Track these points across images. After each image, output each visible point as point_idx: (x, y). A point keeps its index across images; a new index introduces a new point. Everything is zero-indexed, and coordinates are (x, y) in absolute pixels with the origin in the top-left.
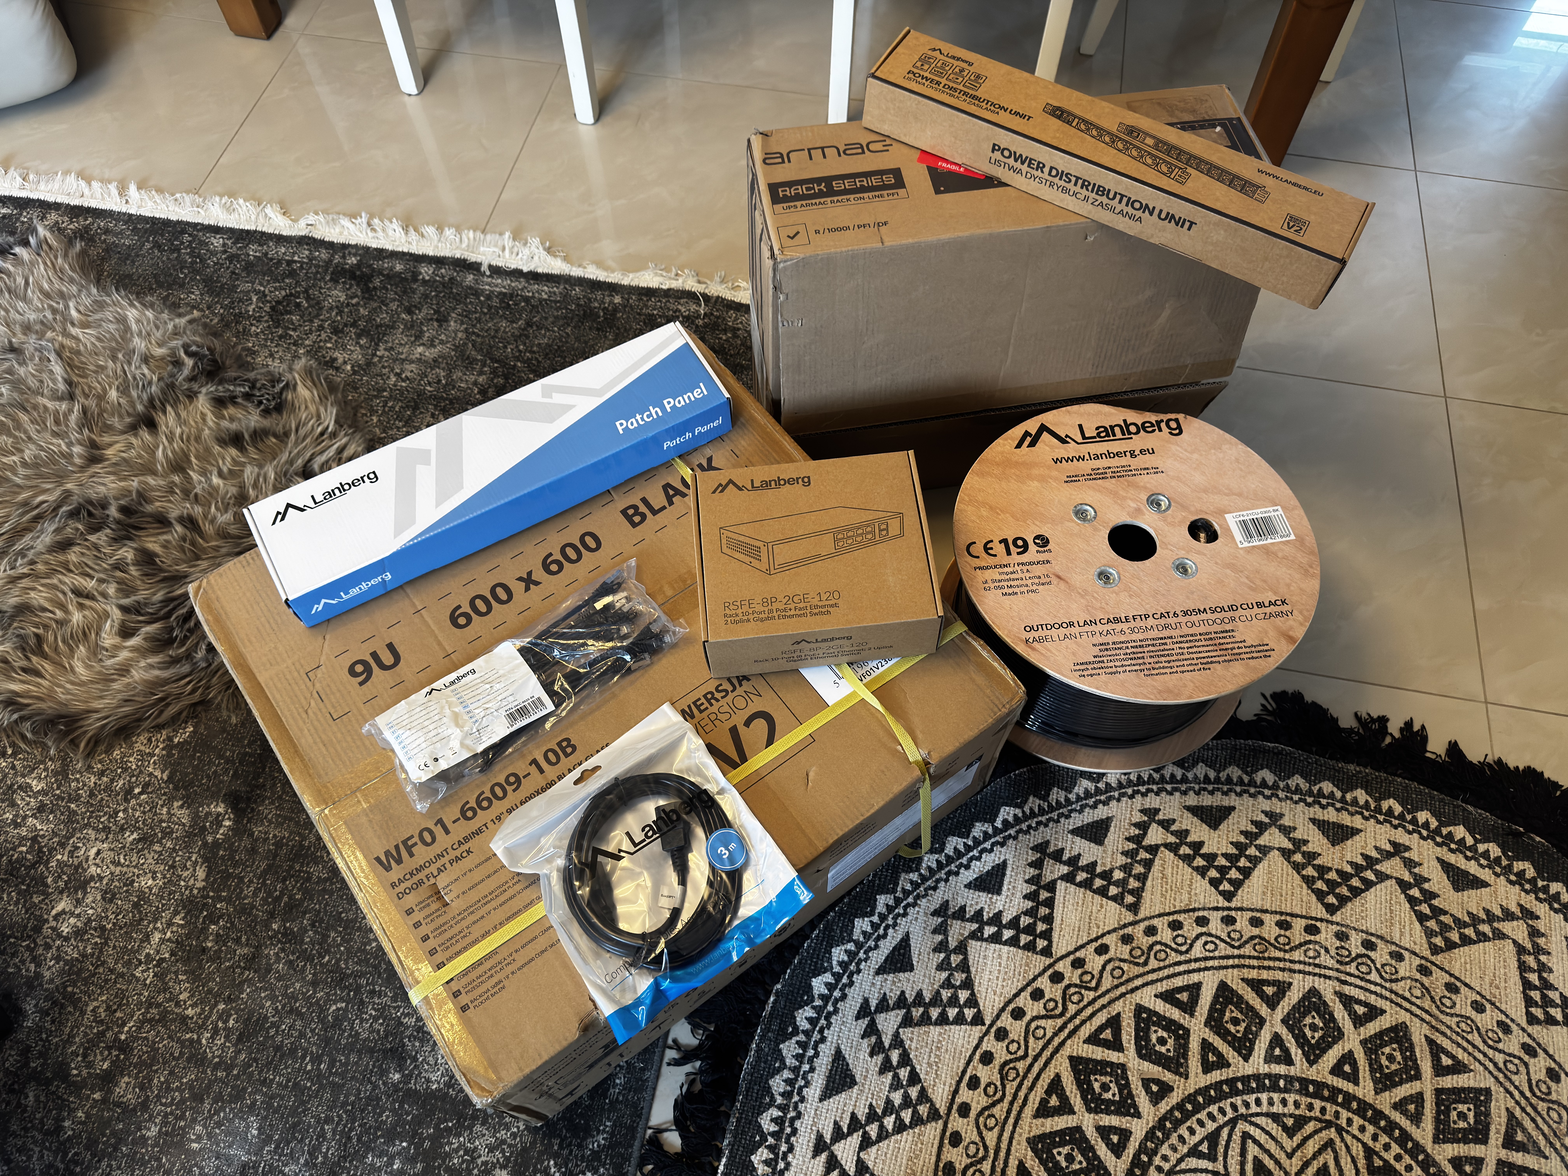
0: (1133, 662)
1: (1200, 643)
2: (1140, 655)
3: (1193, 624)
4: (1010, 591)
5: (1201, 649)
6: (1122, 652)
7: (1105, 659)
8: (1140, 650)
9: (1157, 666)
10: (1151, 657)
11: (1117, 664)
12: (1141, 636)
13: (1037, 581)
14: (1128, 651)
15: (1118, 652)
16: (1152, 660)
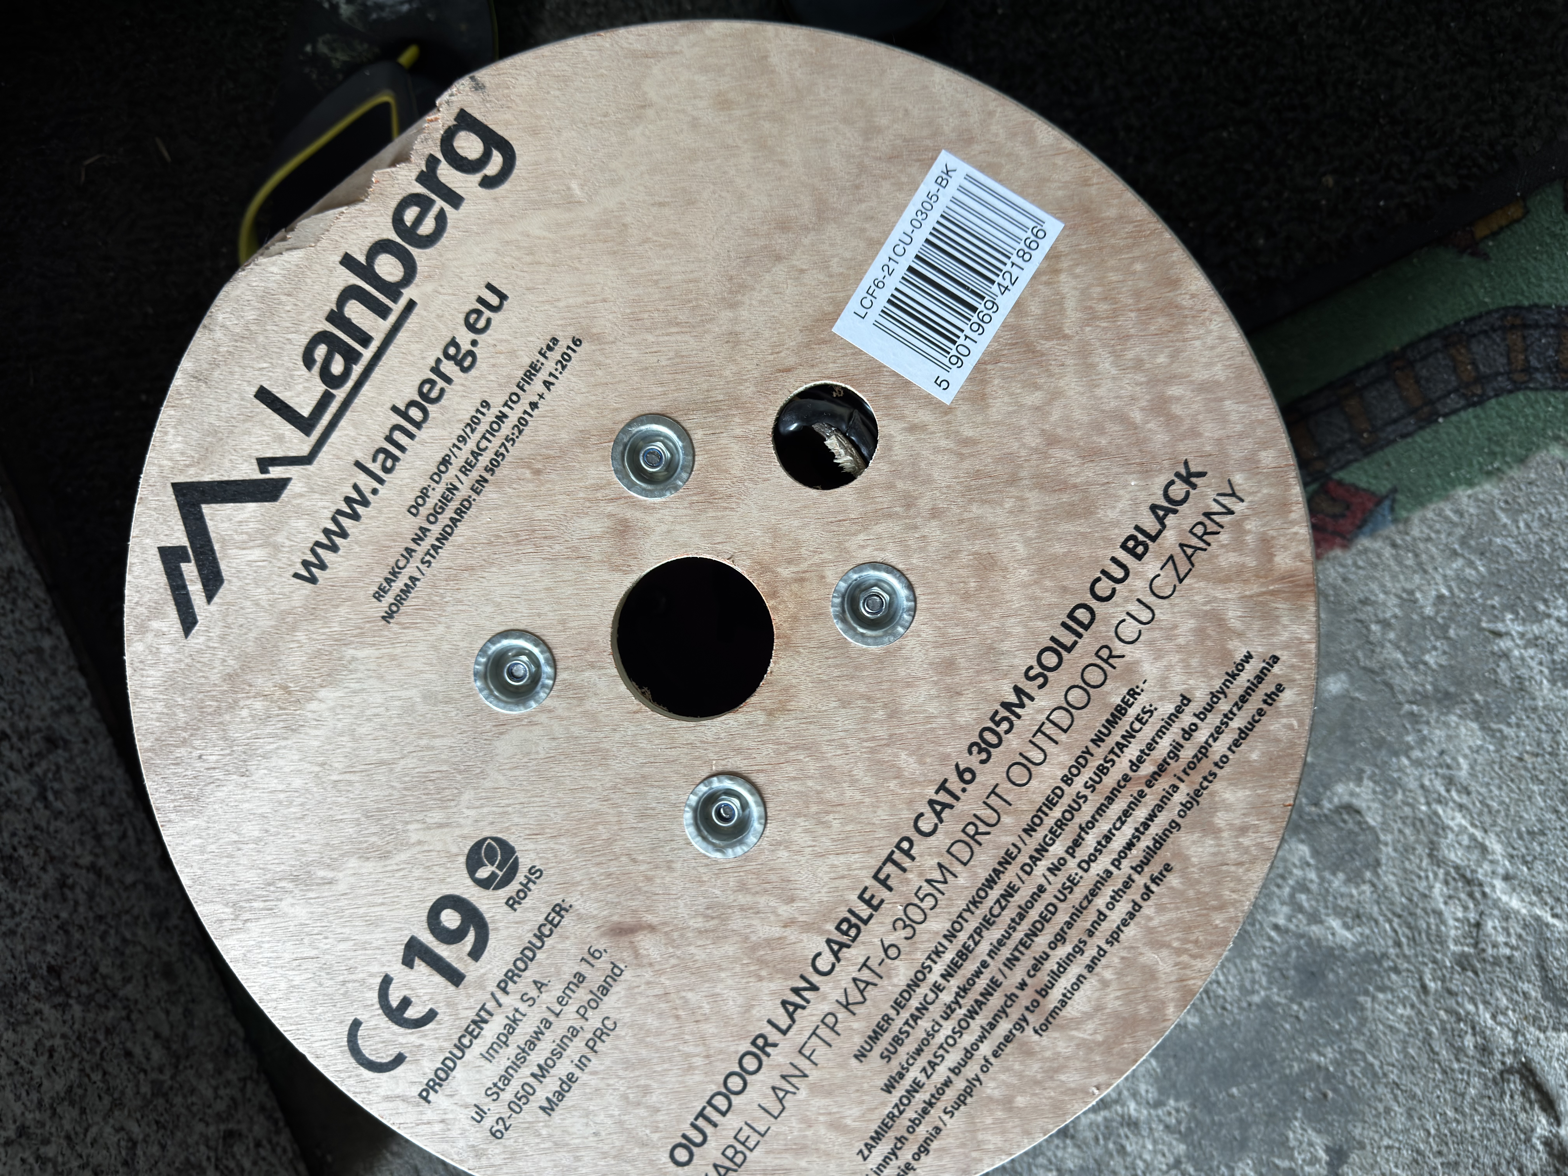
0: (981, 1020)
1: (1087, 810)
2: (982, 983)
3: (1027, 764)
4: (551, 1085)
5: (1103, 826)
6: (936, 1011)
7: (914, 1073)
8: (970, 967)
9: (1043, 977)
10: (1011, 962)
11: (953, 1058)
12: (938, 924)
13: (582, 995)
14: (946, 997)
15: (925, 1024)
16: (1019, 973)
